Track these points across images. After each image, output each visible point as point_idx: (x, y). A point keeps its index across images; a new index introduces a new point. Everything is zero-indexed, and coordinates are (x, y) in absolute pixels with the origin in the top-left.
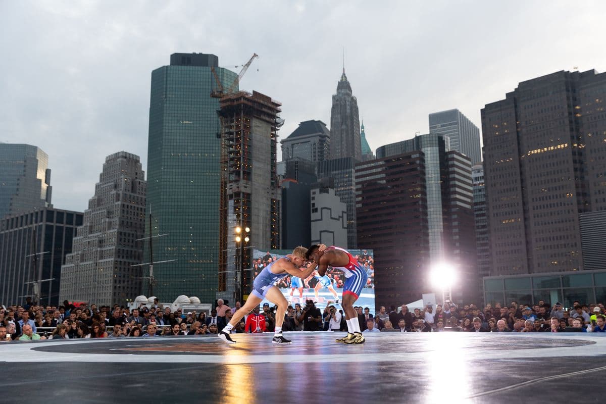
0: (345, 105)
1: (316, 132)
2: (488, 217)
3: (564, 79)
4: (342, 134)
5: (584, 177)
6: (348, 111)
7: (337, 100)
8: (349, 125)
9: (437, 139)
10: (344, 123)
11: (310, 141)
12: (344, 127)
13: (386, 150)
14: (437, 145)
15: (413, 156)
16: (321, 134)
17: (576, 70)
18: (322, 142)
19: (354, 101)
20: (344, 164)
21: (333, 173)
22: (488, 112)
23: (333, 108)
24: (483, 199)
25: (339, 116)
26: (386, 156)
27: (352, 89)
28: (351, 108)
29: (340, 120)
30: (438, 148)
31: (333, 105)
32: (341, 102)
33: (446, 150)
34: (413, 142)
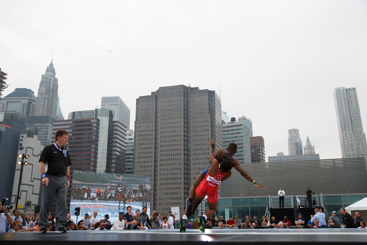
0: (50, 82)
1: (27, 97)
2: (134, 163)
3: (183, 89)
4: (45, 100)
5: (188, 145)
6: (51, 86)
7: (45, 78)
8: (51, 95)
9: (109, 112)
10: (47, 94)
11: (21, 102)
12: (47, 96)
13: (76, 114)
14: (108, 116)
15: (92, 121)
16: (29, 98)
17: (189, 86)
18: (29, 103)
19: (56, 80)
20: (44, 120)
21: (35, 125)
22: (140, 101)
23: (41, 83)
24: (132, 152)
25: (44, 89)
26: (75, 119)
27: (56, 73)
28: (54, 85)
29: (45, 91)
30: (108, 118)
31: (42, 81)
32: (47, 80)
33: (114, 120)
34: (94, 112)
